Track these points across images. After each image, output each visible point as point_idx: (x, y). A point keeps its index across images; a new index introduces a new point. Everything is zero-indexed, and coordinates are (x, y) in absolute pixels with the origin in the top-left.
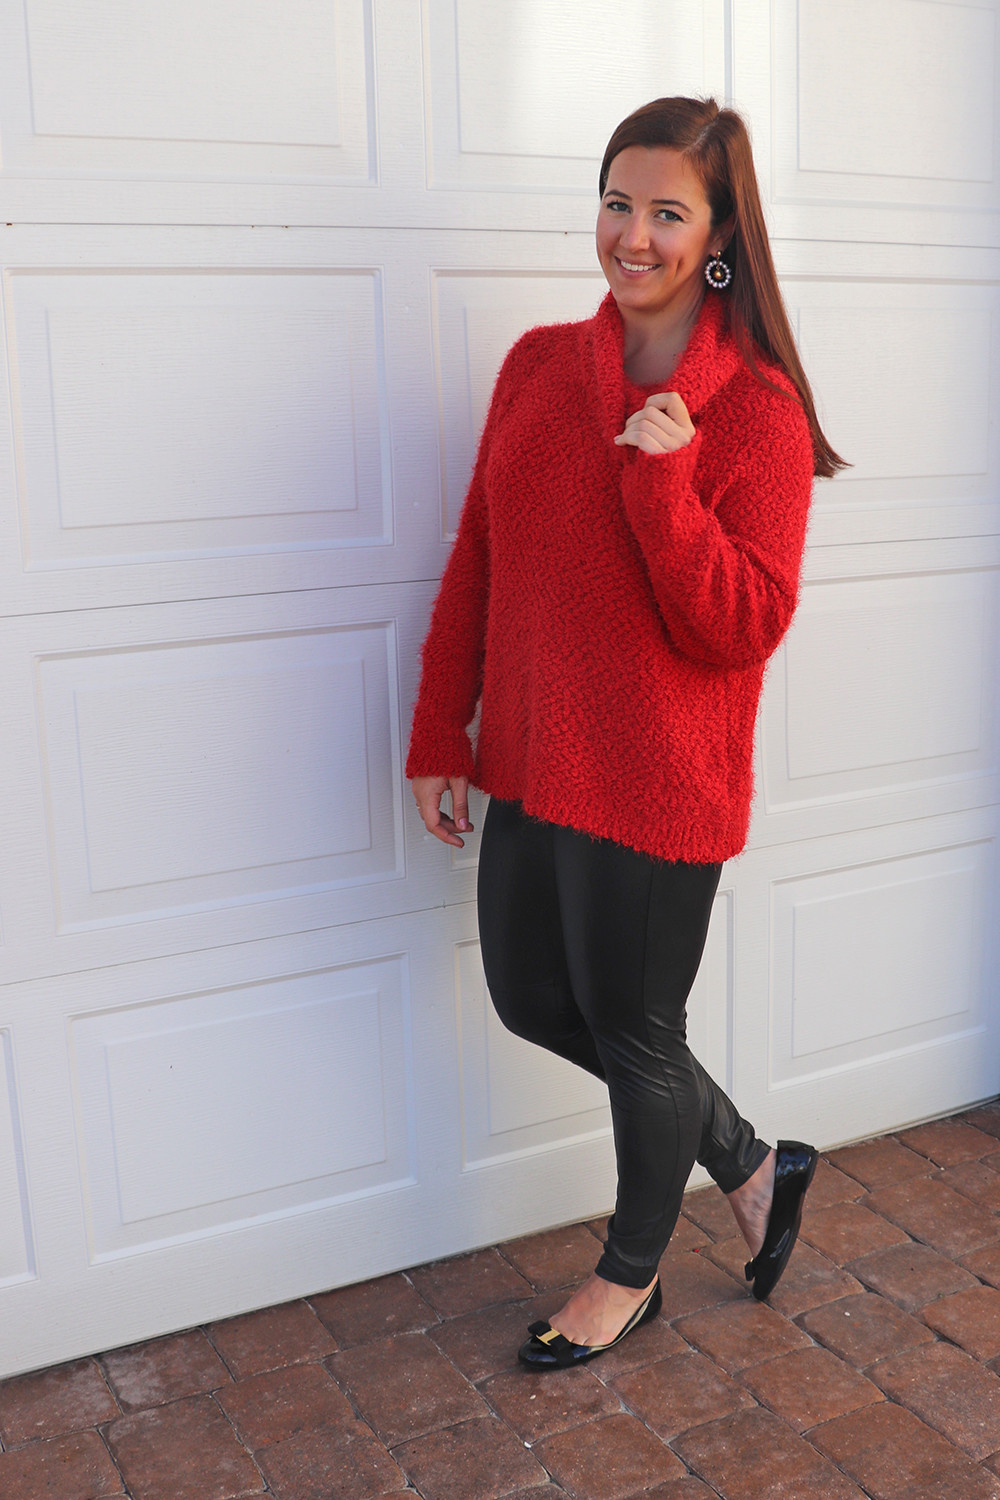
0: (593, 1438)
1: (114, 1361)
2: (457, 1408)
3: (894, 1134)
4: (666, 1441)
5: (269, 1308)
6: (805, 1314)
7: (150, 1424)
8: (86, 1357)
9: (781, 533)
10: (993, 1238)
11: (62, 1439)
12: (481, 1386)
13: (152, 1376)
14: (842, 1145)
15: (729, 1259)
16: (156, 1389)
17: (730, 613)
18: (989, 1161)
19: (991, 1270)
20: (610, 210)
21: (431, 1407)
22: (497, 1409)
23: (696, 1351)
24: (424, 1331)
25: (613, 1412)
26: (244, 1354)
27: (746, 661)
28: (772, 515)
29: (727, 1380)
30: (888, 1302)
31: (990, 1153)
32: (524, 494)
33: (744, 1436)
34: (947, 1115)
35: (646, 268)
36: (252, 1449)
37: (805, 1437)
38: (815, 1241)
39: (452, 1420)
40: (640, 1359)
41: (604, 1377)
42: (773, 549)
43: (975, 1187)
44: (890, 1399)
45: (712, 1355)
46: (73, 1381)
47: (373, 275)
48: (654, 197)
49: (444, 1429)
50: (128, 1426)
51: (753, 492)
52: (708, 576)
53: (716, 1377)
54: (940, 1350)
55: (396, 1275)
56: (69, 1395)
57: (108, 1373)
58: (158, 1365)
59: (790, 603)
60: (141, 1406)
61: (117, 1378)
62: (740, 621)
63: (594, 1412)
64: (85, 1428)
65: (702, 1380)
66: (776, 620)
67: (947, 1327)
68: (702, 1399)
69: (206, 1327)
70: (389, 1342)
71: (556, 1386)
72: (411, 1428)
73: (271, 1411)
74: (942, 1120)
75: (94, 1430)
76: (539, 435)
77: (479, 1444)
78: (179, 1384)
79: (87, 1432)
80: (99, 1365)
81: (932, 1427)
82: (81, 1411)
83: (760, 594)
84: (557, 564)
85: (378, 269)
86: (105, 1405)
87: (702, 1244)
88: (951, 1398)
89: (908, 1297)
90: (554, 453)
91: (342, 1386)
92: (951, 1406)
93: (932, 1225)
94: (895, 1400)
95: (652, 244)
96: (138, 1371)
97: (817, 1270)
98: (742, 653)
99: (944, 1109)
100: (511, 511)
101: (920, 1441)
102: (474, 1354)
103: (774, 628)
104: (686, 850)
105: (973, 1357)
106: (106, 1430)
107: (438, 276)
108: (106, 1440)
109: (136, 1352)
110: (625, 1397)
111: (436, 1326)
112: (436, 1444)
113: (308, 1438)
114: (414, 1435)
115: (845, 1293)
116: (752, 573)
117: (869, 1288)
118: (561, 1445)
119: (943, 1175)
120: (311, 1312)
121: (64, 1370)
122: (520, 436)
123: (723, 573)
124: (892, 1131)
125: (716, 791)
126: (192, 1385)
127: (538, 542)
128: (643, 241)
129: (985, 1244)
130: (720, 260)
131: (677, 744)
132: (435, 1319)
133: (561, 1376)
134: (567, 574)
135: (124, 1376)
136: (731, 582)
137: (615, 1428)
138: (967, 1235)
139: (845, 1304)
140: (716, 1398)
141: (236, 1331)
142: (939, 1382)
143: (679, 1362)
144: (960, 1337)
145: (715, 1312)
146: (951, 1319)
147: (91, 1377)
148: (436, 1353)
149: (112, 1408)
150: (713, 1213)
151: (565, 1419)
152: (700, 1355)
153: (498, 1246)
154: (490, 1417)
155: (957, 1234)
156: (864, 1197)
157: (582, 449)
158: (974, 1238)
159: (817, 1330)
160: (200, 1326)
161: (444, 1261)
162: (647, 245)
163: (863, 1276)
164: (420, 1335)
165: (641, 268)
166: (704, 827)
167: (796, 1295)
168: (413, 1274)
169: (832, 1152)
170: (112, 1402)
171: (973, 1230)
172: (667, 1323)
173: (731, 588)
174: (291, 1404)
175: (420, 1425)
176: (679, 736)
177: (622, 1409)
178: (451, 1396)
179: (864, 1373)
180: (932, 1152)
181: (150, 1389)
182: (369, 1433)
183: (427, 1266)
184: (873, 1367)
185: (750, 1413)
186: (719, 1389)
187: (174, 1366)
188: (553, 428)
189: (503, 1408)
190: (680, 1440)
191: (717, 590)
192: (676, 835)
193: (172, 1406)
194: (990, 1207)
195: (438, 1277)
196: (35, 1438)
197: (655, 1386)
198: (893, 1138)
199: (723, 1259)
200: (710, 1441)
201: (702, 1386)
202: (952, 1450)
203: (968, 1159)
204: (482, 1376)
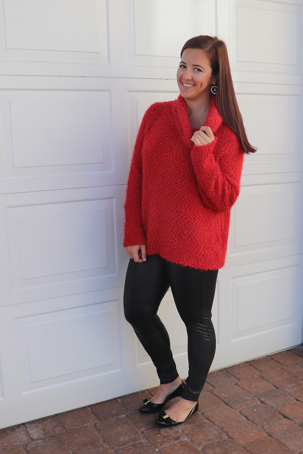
0: (177, 448)
1: (28, 425)
2: (135, 439)
3: (269, 356)
4: (200, 449)
5: (76, 409)
6: (242, 410)
7: (40, 445)
8: (20, 424)
9: (235, 171)
10: (300, 387)
11: (12, 449)
12: (142, 432)
13: (40, 430)
14: (253, 359)
15: (219, 394)
16: (42, 434)
17: (219, 195)
18: (298, 364)
19: (299, 396)
20: (181, 67)
21: (127, 438)
22: (147, 439)
23: (209, 421)
24: (124, 416)
25: (183, 440)
26: (69, 423)
27: (223, 210)
28: (232, 166)
29: (219, 430)
30: (268, 406)
31: (299, 361)
32: (155, 160)
33: (224, 447)
34: (285, 350)
35: (191, 86)
36: (71, 452)
37: (243, 447)
38: (245, 388)
39: (133, 443)
40: (192, 424)
41: (180, 429)
42: (232, 177)
43: (294, 371)
44: (269, 435)
45: (214, 423)
46: (16, 432)
47: (109, 92)
48: (193, 64)
49: (131, 445)
50: (33, 445)
51: (226, 159)
52: (213, 184)
53: (215, 429)
54: (284, 421)
55: (116, 399)
56: (14, 436)
57: (26, 429)
58: (42, 427)
59: (237, 193)
60: (37, 439)
61: (29, 431)
62: (222, 198)
63: (177, 440)
64: (19, 446)
65: (211, 430)
66: (233, 198)
67: (286, 414)
68: (211, 436)
69: (57, 415)
70: (114, 419)
71: (166, 432)
72: (121, 445)
73: (77, 440)
74: (284, 351)
75: (22, 446)
76: (160, 142)
77: (142, 450)
78: (48, 432)
79: (20, 447)
80: (24, 427)
81: (282, 444)
82: (18, 441)
83: (229, 190)
84: (167, 183)
85: (110, 90)
86: (26, 439)
87: (210, 389)
88: (288, 435)
89: (274, 405)
90: (165, 148)
91: (99, 432)
92: (288, 437)
93: (281, 383)
94: (271, 436)
95: (192, 78)
96: (36, 428)
97: (246, 397)
98: (223, 207)
99: (284, 348)
100: (151, 165)
101: (278, 448)
102: (140, 423)
103: (232, 201)
104: (210, 267)
105: (294, 423)
106: (26, 447)
107: (128, 92)
108: (26, 450)
109: (35, 423)
110: (187, 435)
111: (128, 414)
112: (129, 450)
113: (89, 448)
114: (122, 447)
115: (255, 404)
116: (227, 184)
117: (262, 402)
118: (167, 450)
119: (284, 368)
120: (90, 410)
121: (13, 429)
122: (154, 141)
123: (218, 183)
124: (268, 355)
125: (217, 248)
126: (53, 432)
127: (161, 176)
128: (190, 77)
129: (297, 389)
130: (215, 86)
131: (206, 235)
132: (128, 412)
133: (167, 430)
134: (171, 186)
135: (32, 430)
136: (220, 186)
137: (184, 445)
138: (292, 386)
139: (255, 407)
140: (215, 436)
141: (66, 416)
142: (284, 430)
143: (203, 425)
144: (290, 417)
145: (215, 410)
146: (287, 411)
147: (21, 430)
148: (128, 422)
149: (28, 440)
150: (214, 380)
151: (168, 442)
152: (210, 423)
153: (147, 390)
154: (145, 442)
155: (289, 386)
156: (260, 374)
157: (175, 148)
158: (294, 387)
159: (246, 415)
160: (55, 415)
161: (130, 395)
162: (191, 78)
163: (260, 399)
164: (124, 417)
165: (189, 86)
166: (214, 259)
167: (240, 404)
168: (121, 399)
169: (250, 361)
170: (28, 438)
171: (294, 384)
172: (200, 413)
173: (220, 188)
174: (83, 438)
175: (123, 444)
176: (207, 233)
177: (186, 439)
178: (133, 435)
179: (261, 428)
180: (281, 361)
181: (40, 434)
182: (108, 447)
183: (125, 396)
184: (264, 426)
185: (226, 440)
186: (216, 433)
187: (47, 427)
188: (165, 140)
189: (149, 439)
190: (204, 448)
191: (216, 188)
192: (207, 262)
193: (47, 439)
194: (299, 377)
195: (129, 399)
196: (4, 449)
197: (196, 432)
198: (269, 357)
199: (217, 394)
200: (213, 448)
201: (211, 432)
202: (288, 451)
203: (292, 363)
204: (143, 429)
